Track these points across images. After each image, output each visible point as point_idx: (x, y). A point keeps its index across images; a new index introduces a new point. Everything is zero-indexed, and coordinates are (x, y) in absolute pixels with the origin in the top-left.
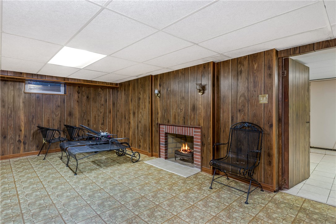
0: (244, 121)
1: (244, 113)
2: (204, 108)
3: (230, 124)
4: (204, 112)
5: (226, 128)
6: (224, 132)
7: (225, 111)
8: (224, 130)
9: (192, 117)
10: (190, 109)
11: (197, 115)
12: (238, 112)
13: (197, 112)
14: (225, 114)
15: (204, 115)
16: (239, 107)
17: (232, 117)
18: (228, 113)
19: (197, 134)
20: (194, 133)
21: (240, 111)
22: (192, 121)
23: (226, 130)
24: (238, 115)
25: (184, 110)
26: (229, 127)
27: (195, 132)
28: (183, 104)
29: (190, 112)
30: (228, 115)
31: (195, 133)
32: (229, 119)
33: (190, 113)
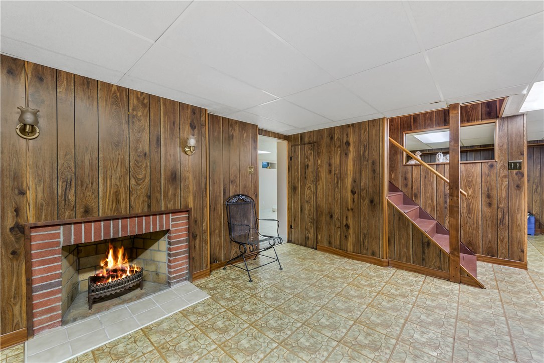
0: (236, 194)
1: (236, 184)
2: (194, 178)
3: (222, 199)
4: (194, 184)
5: (217, 205)
6: (214, 210)
7: (216, 183)
8: (214, 208)
9: (171, 192)
10: (165, 179)
11: (182, 189)
12: (230, 183)
13: (182, 185)
14: (216, 186)
15: (195, 189)
16: (232, 177)
17: (224, 190)
18: (220, 184)
19: (179, 222)
20: (171, 223)
21: (232, 181)
22: (170, 201)
23: (217, 207)
24: (231, 187)
25: (147, 180)
26: (221, 203)
27: (173, 220)
28: (146, 167)
29: (165, 184)
30: (220, 187)
31: (173, 223)
32: (220, 193)
33: (165, 187)
